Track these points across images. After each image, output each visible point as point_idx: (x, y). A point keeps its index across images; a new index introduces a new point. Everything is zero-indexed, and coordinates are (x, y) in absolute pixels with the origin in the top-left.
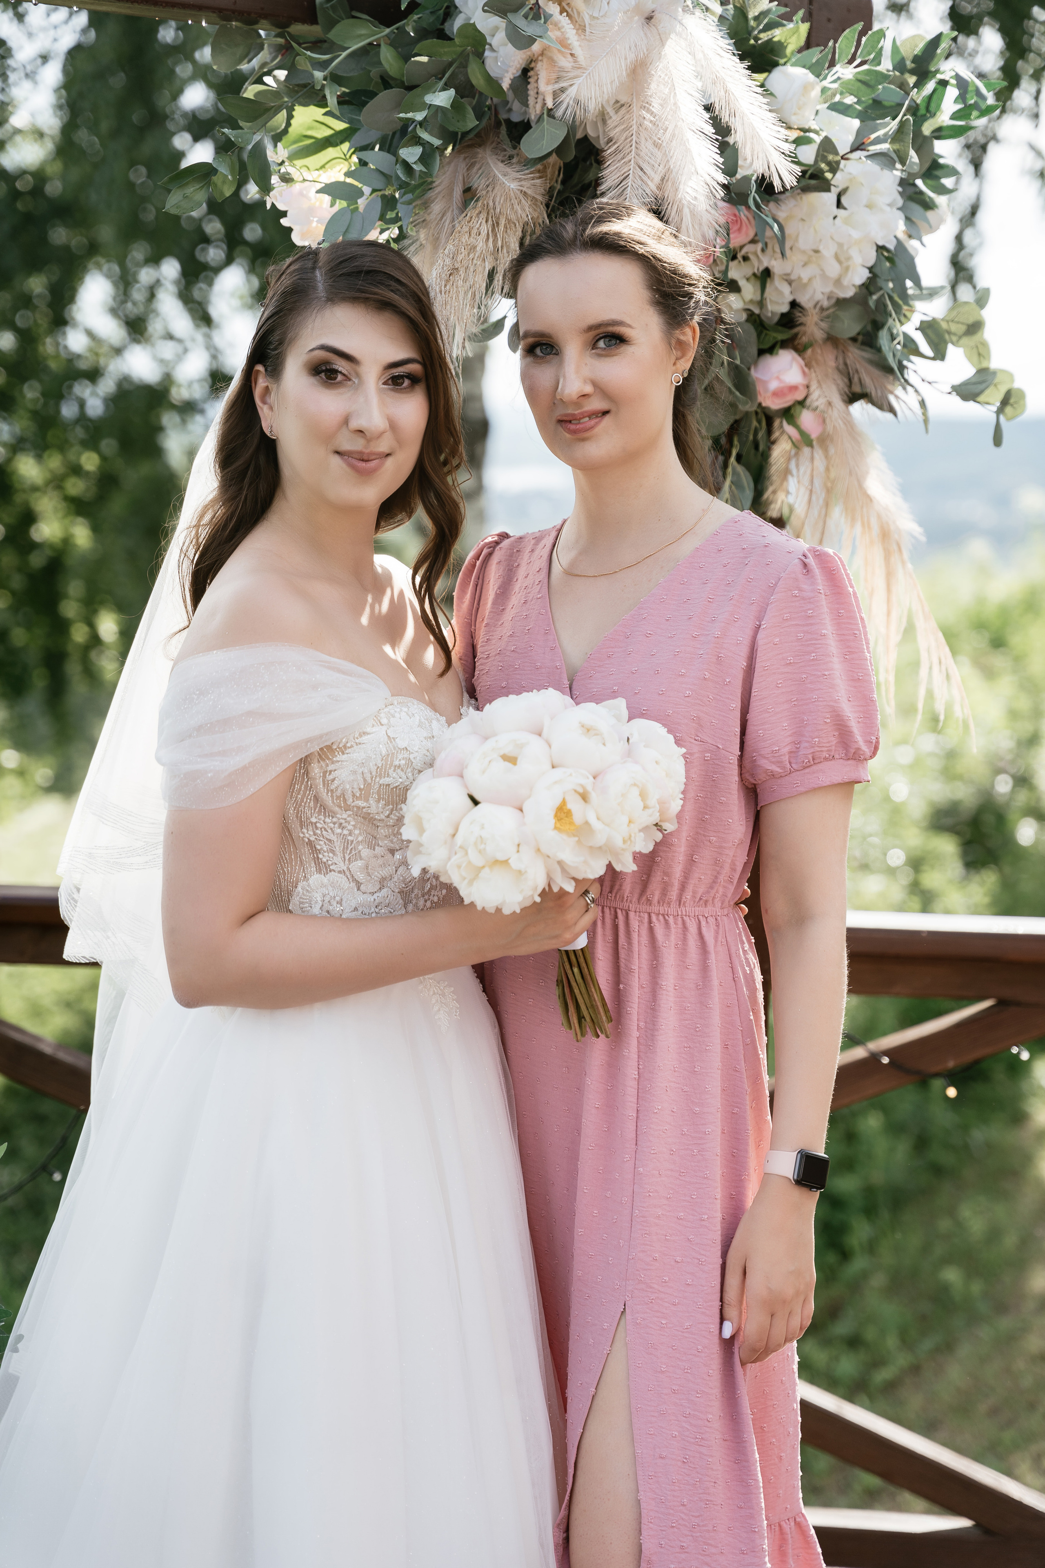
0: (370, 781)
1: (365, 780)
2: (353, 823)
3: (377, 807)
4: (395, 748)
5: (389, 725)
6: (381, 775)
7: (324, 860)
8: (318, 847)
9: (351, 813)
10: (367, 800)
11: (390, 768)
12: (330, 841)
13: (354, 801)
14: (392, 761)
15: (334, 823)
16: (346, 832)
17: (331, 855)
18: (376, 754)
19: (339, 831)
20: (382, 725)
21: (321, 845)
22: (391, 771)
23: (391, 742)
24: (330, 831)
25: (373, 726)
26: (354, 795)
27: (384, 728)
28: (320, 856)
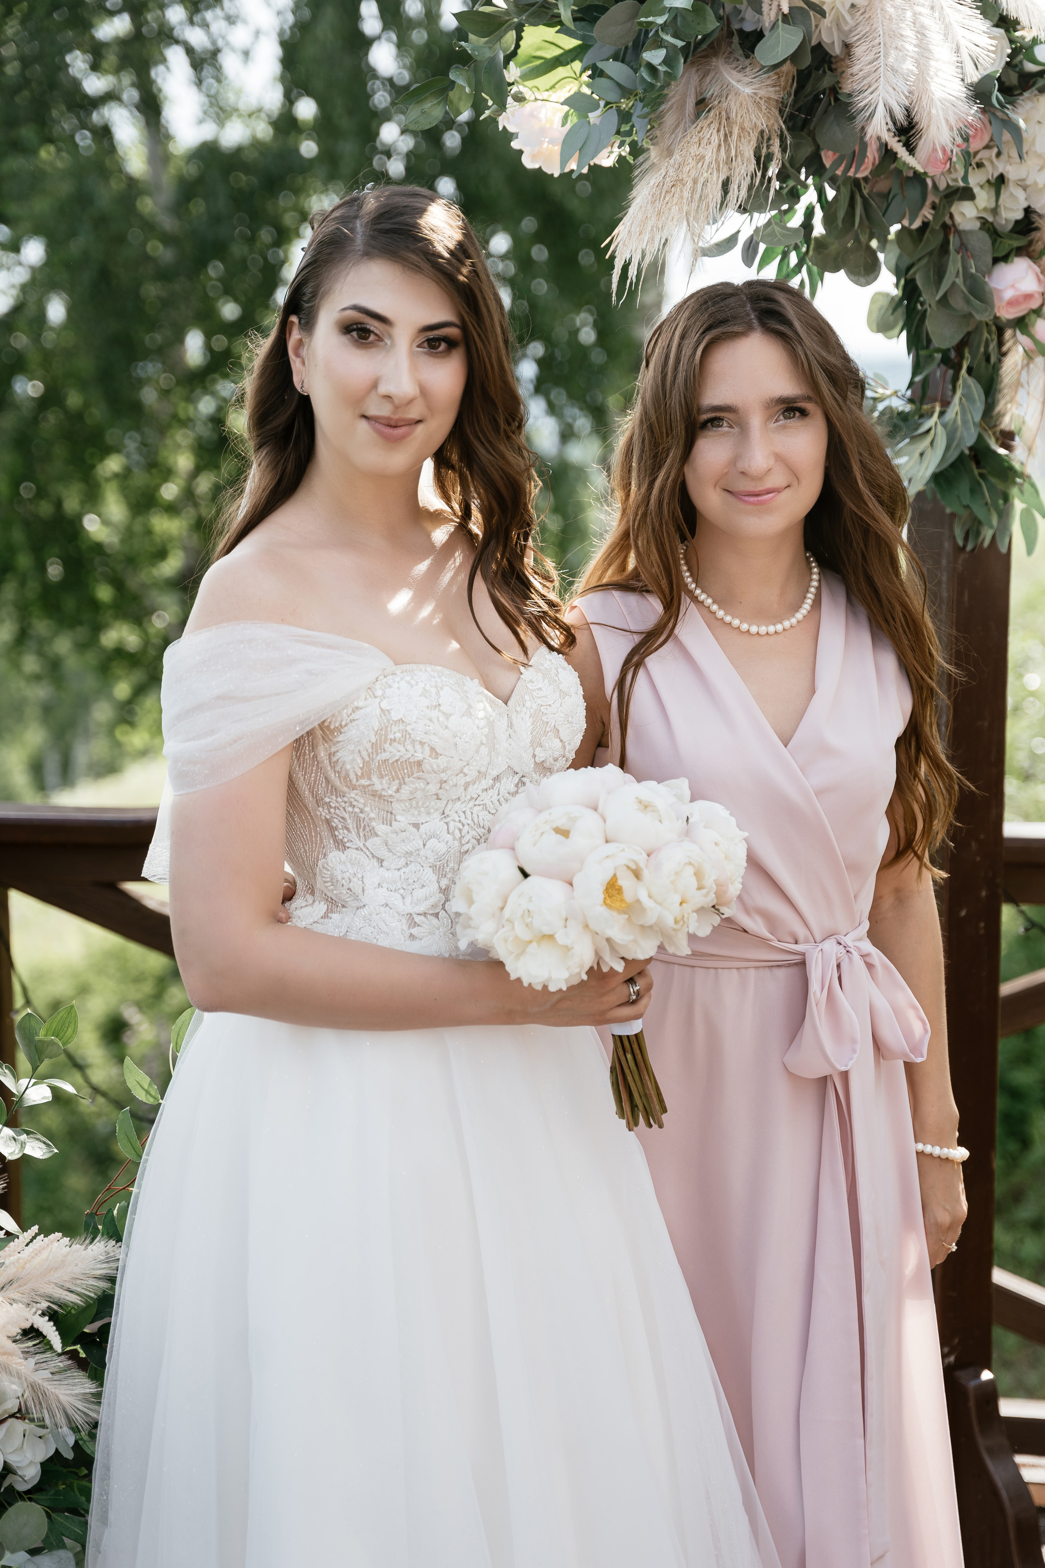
0: (367, 759)
1: (363, 758)
2: (362, 801)
3: (381, 783)
4: (388, 721)
5: (384, 697)
6: (377, 751)
7: (341, 837)
8: (334, 825)
9: (358, 792)
10: (370, 779)
11: (385, 742)
12: (343, 818)
13: (357, 781)
14: (386, 735)
15: (345, 802)
16: (357, 810)
17: (346, 832)
18: (368, 730)
19: (350, 809)
20: (375, 697)
21: (336, 822)
22: (387, 746)
23: (385, 715)
24: (342, 809)
25: (366, 699)
26: (357, 775)
27: (378, 700)
28: (336, 833)
